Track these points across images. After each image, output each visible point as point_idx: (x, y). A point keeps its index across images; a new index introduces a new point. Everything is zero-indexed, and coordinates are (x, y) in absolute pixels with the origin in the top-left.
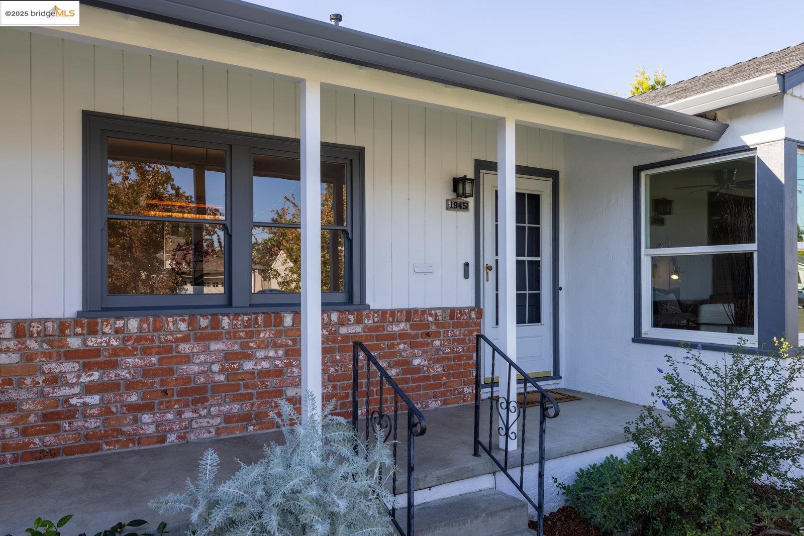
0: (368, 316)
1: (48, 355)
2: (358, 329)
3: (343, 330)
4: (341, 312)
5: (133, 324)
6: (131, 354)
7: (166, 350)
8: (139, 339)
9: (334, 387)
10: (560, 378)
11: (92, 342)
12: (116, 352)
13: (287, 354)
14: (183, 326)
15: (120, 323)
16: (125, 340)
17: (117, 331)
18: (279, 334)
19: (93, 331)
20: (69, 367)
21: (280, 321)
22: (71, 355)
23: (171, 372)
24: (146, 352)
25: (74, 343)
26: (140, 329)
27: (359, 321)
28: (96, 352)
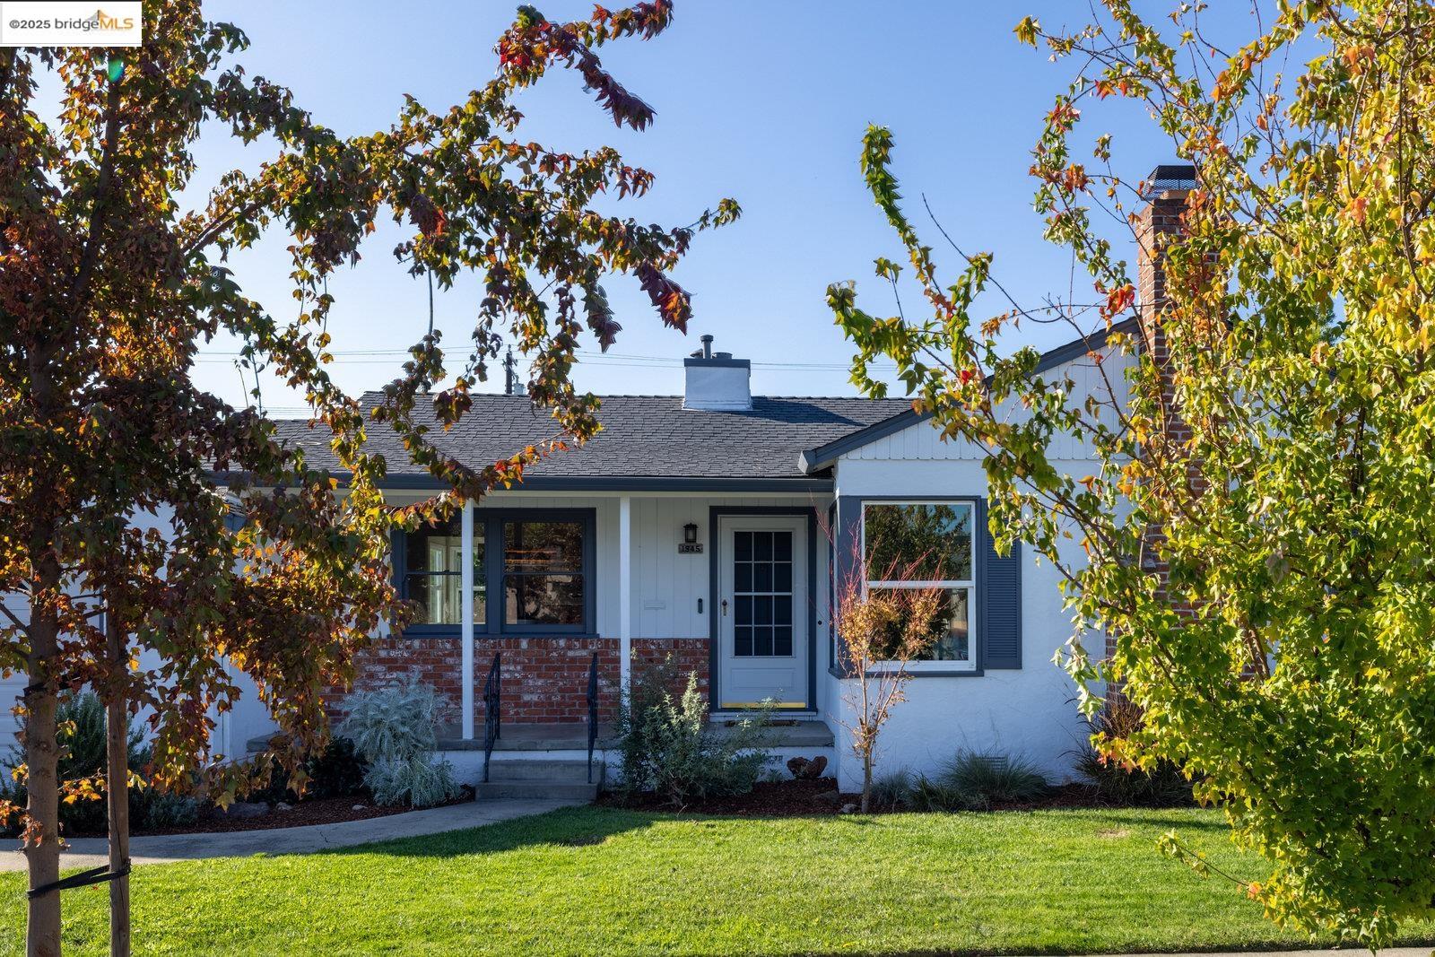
0: (592, 643)
1: (368, 660)
2: (584, 653)
3: (570, 654)
4: (569, 639)
5: (417, 643)
6: (415, 662)
7: (438, 662)
8: (420, 654)
9: (563, 697)
10: (816, 710)
11: (393, 654)
12: (407, 661)
13: (524, 669)
14: (448, 646)
15: (408, 643)
16: (413, 653)
17: (407, 647)
18: (518, 654)
19: (393, 647)
20: (379, 668)
21: (518, 646)
22: (381, 661)
23: (441, 676)
24: (425, 662)
25: (383, 654)
26: (421, 646)
27: (584, 647)
28: (394, 660)
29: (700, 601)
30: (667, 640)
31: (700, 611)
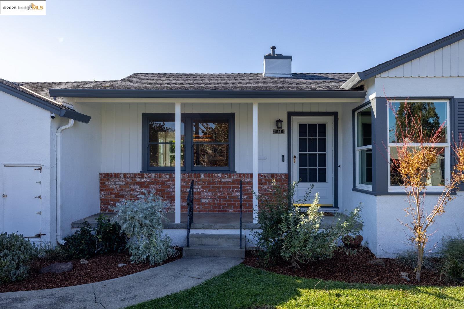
0: (233, 175)
1: (132, 183)
2: (230, 180)
3: (223, 180)
4: (223, 174)
5: (153, 175)
6: (153, 184)
7: (163, 184)
8: (155, 180)
9: (220, 201)
10: (338, 208)
11: (143, 180)
12: (149, 183)
13: (202, 187)
14: (168, 176)
15: (150, 175)
16: (152, 180)
17: (149, 177)
18: (199, 180)
19: (143, 177)
20: (136, 187)
21: (199, 176)
22: (138, 183)
23: (164, 190)
24: (157, 184)
25: (138, 180)
26: (155, 177)
27: (230, 177)
28: (144, 183)
29: (283, 156)
30: (268, 174)
31: (283, 160)
